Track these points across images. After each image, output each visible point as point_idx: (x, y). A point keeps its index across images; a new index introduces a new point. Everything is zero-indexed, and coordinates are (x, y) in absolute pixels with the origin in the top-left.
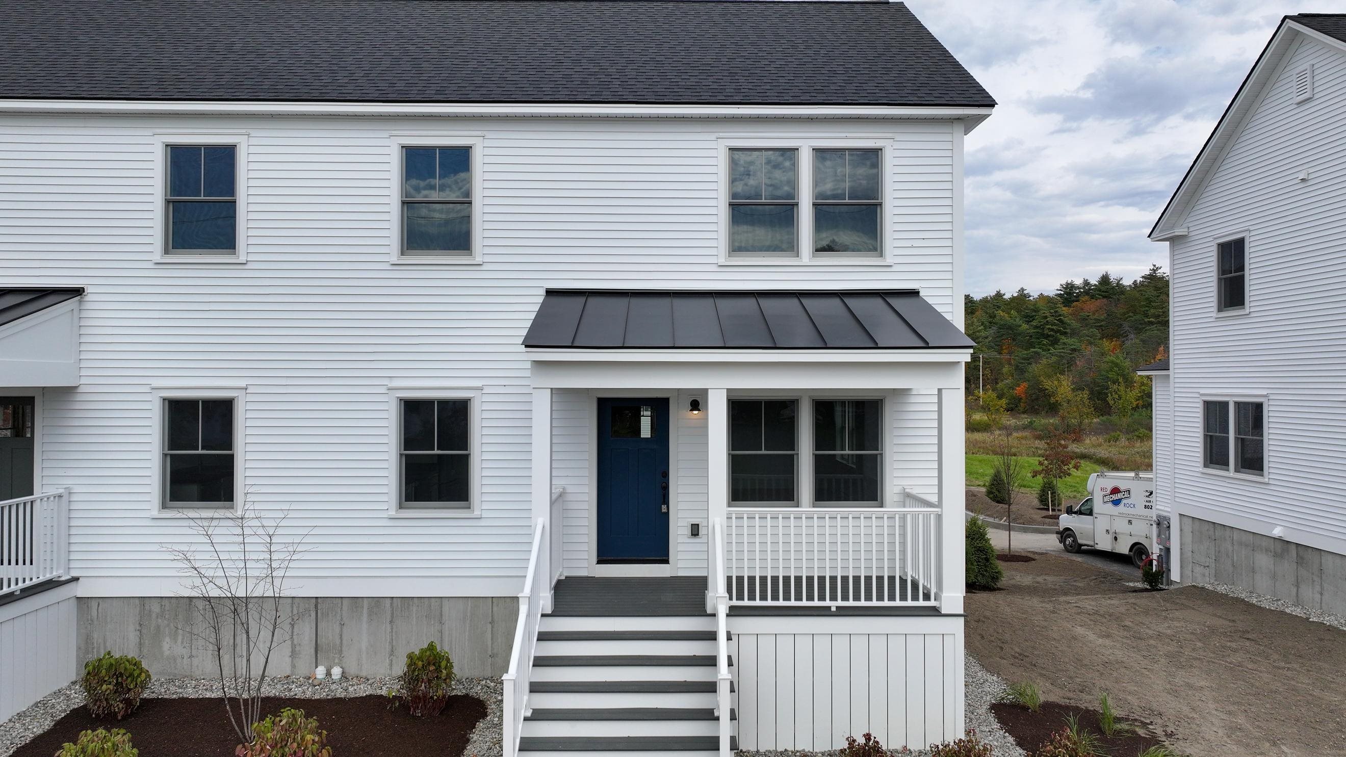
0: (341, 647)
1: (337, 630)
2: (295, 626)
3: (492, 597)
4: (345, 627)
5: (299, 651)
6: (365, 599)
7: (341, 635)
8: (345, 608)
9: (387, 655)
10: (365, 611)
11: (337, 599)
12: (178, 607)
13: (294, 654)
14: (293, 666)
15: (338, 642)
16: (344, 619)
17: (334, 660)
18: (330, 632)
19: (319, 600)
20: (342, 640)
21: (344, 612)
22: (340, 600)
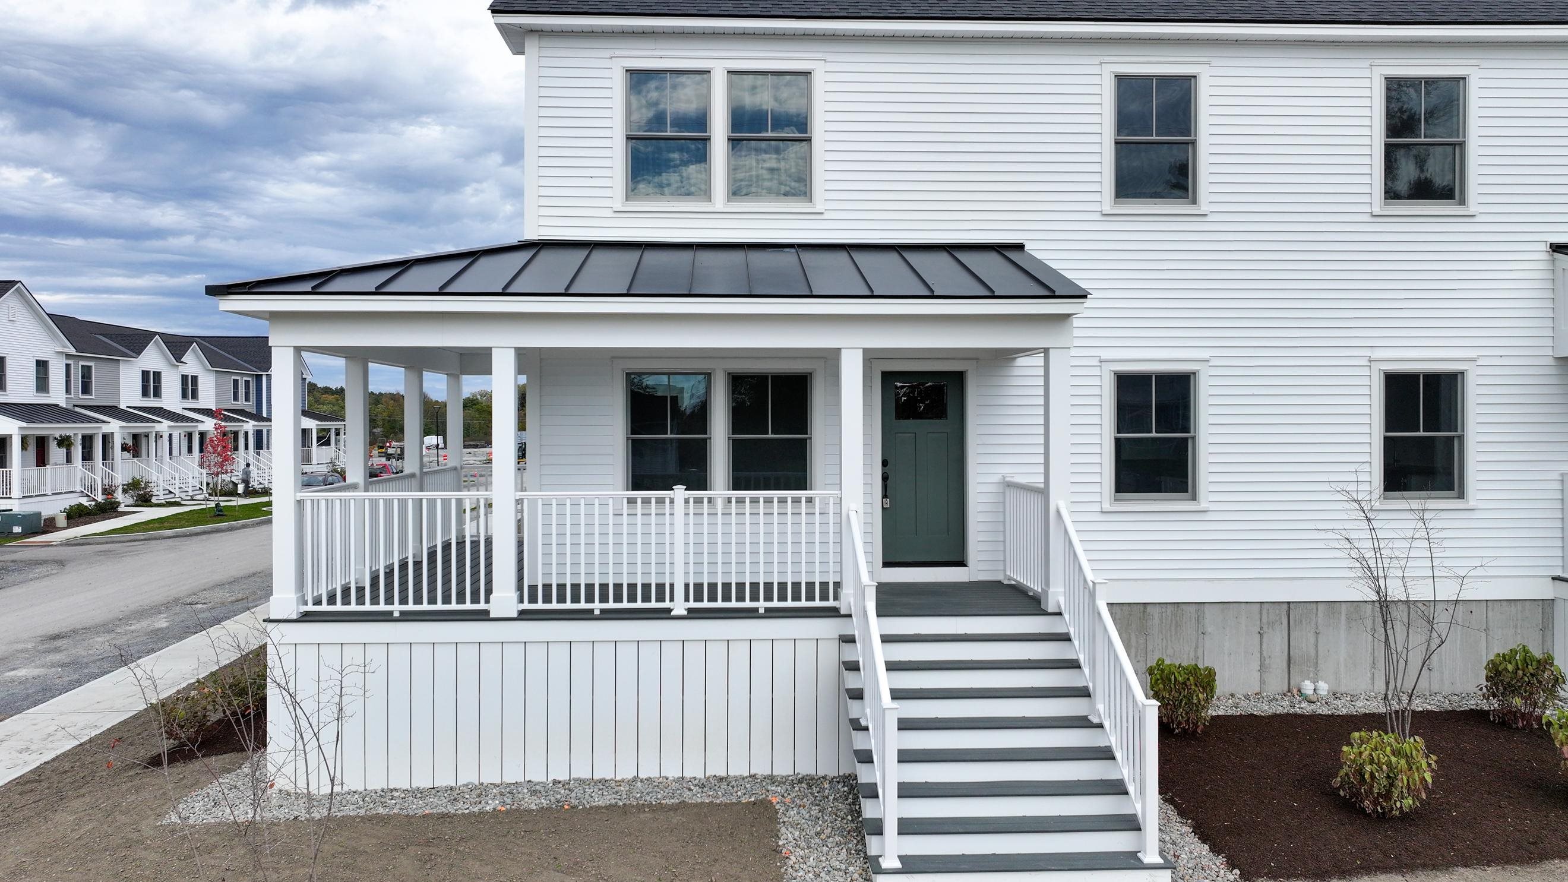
0: (1317, 659)
1: (1312, 640)
2: (1265, 636)
3: (1487, 601)
4: (1320, 636)
5: (1269, 664)
6: (1343, 605)
7: (1317, 646)
8: (1320, 614)
9: (1369, 668)
10: (1343, 617)
11: (1312, 604)
12: (1130, 615)
13: (1263, 668)
14: (1262, 682)
15: (1313, 652)
16: (1320, 627)
17: (1309, 674)
18: (1304, 641)
19: (1291, 605)
20: (1317, 651)
21: (1319, 619)
22: (1314, 605)
